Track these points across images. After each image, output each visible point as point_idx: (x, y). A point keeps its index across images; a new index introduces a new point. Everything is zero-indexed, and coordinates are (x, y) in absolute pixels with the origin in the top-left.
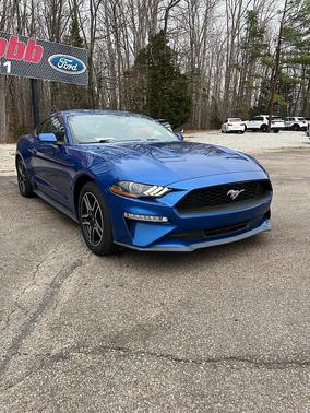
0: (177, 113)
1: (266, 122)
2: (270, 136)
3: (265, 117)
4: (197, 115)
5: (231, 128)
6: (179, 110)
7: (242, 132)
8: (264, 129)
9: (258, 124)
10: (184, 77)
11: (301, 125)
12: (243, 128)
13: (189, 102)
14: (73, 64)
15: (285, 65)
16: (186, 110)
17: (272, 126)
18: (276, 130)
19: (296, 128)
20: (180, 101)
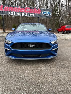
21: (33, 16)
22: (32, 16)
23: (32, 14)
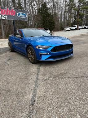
0: (51, 26)
1: (76, 27)
2: (78, 31)
3: (76, 26)
4: (56, 27)
5: (67, 30)
6: (51, 25)
7: (70, 31)
8: (76, 29)
9: (74, 28)
10: (52, 16)
11: (86, 27)
12: (70, 29)
13: (54, 23)
14: (23, 15)
15: (80, 10)
16: (53, 26)
17: (78, 28)
18: (79, 29)
19: (85, 28)
20: (51, 23)
21: (7, 18)
22: (5, 18)
23: (5, 16)
